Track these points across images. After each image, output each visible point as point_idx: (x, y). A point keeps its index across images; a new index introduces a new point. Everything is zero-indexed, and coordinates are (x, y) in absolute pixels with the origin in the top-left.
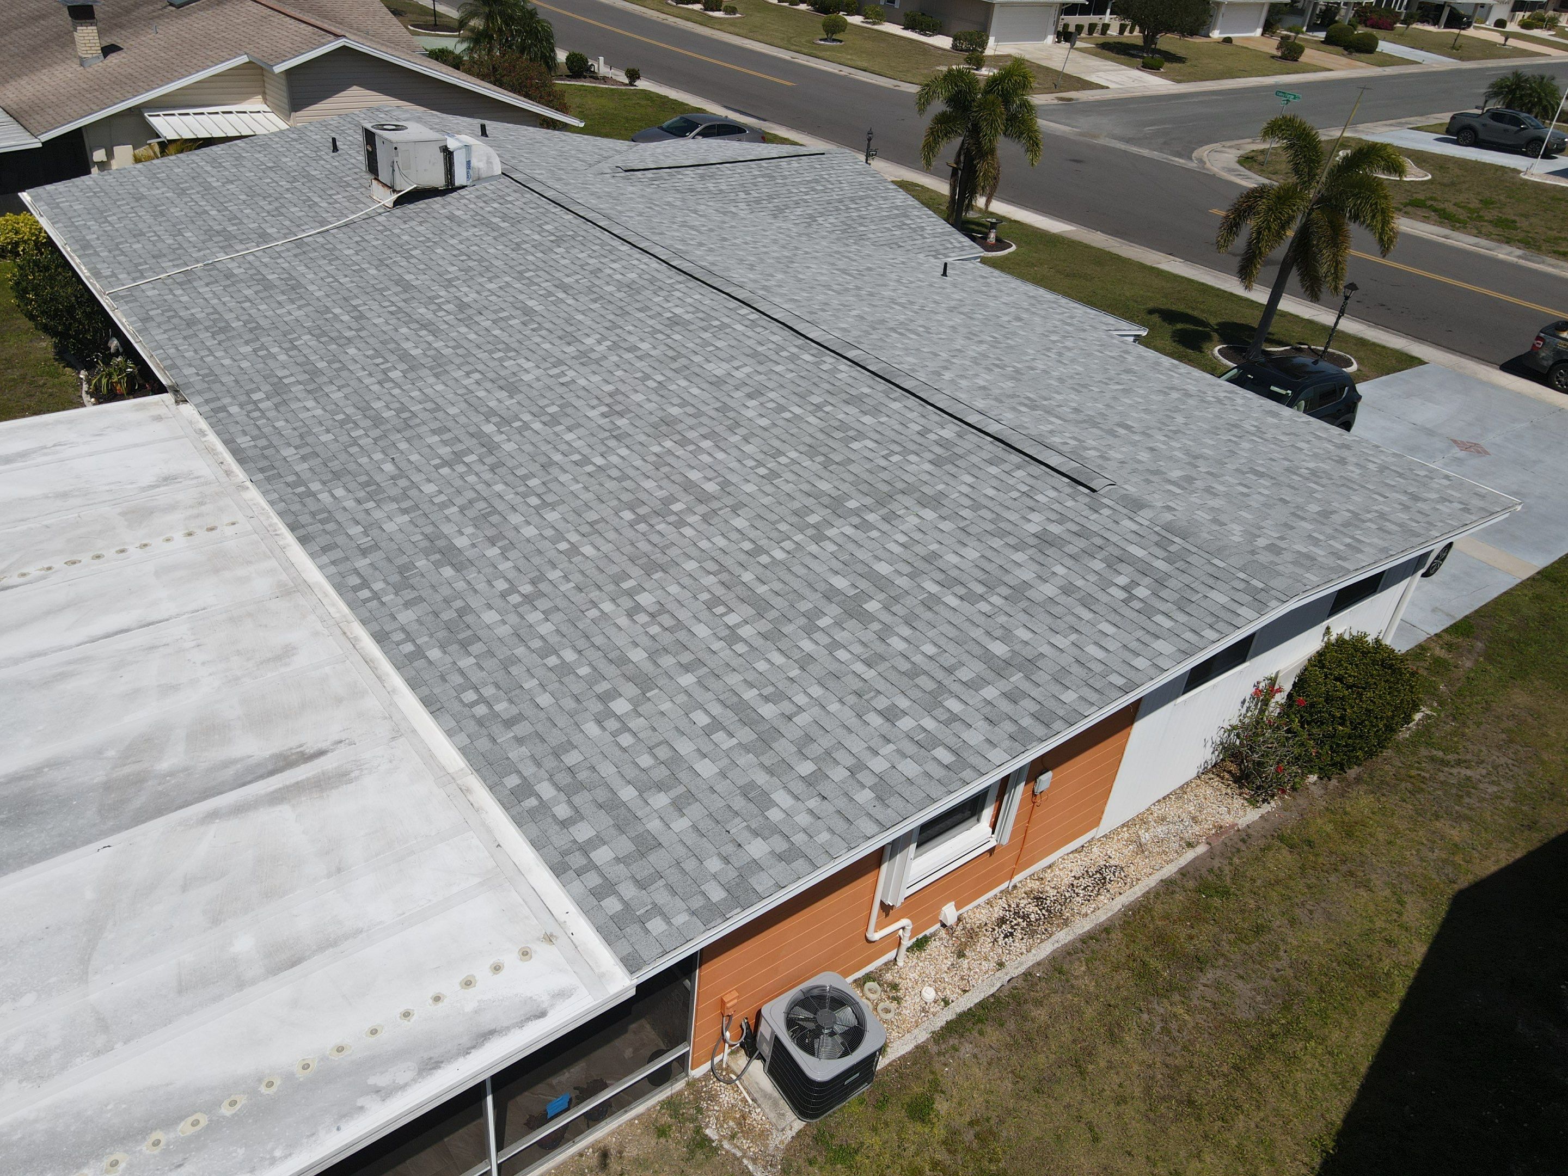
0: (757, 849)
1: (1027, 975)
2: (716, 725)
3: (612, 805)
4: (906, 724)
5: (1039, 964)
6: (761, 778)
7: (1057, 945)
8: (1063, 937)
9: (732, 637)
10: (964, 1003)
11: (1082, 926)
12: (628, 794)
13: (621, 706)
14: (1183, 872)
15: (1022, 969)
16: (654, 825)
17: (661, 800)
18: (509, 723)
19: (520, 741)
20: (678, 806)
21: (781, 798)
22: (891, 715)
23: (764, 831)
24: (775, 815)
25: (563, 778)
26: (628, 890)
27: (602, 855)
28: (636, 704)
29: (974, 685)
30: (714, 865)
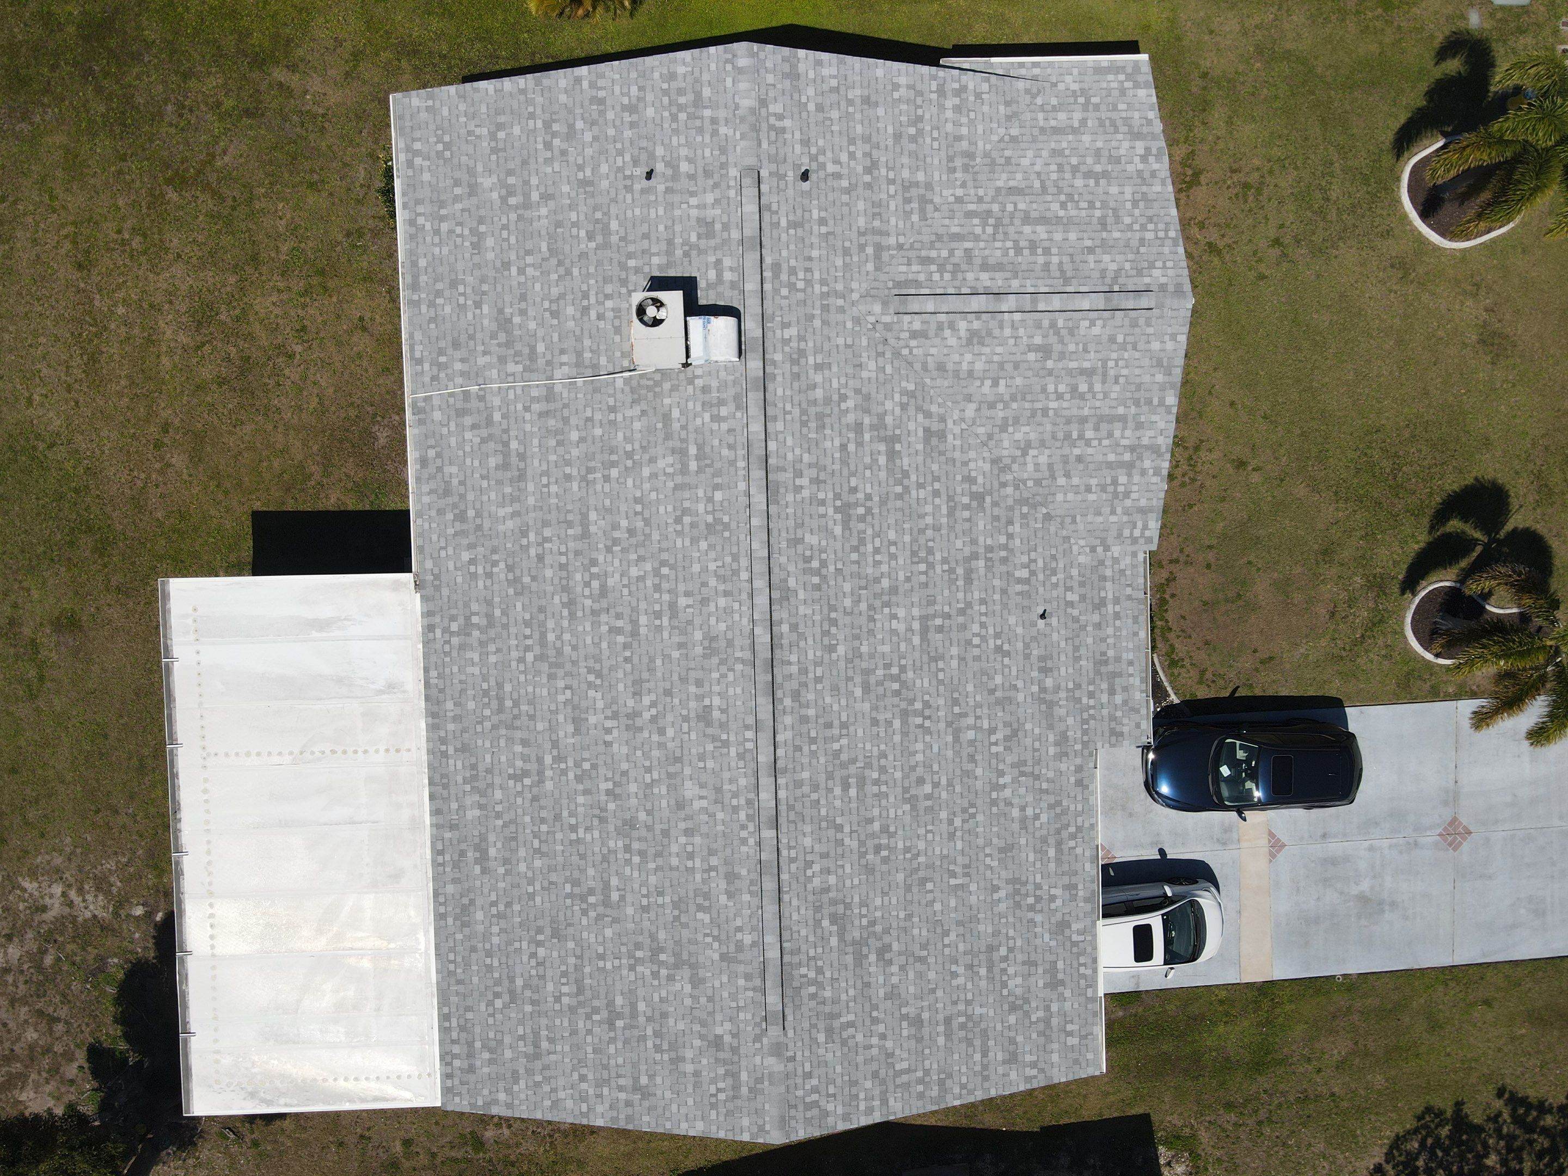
0: (502, 1096)
2: (522, 1038)
3: (470, 1044)
4: (584, 1086)
6: (522, 1071)
9: (558, 999)
12: (478, 1044)
13: (499, 1003)
16: (478, 1063)
17: (486, 1055)
18: (459, 982)
19: (457, 994)
20: (491, 1062)
21: (522, 1083)
22: (583, 1078)
23: (508, 1091)
24: (516, 1088)
25: (462, 1022)
26: (457, 1082)
27: (457, 1063)
28: (505, 1006)
29: (621, 1089)
30: (486, 1092)
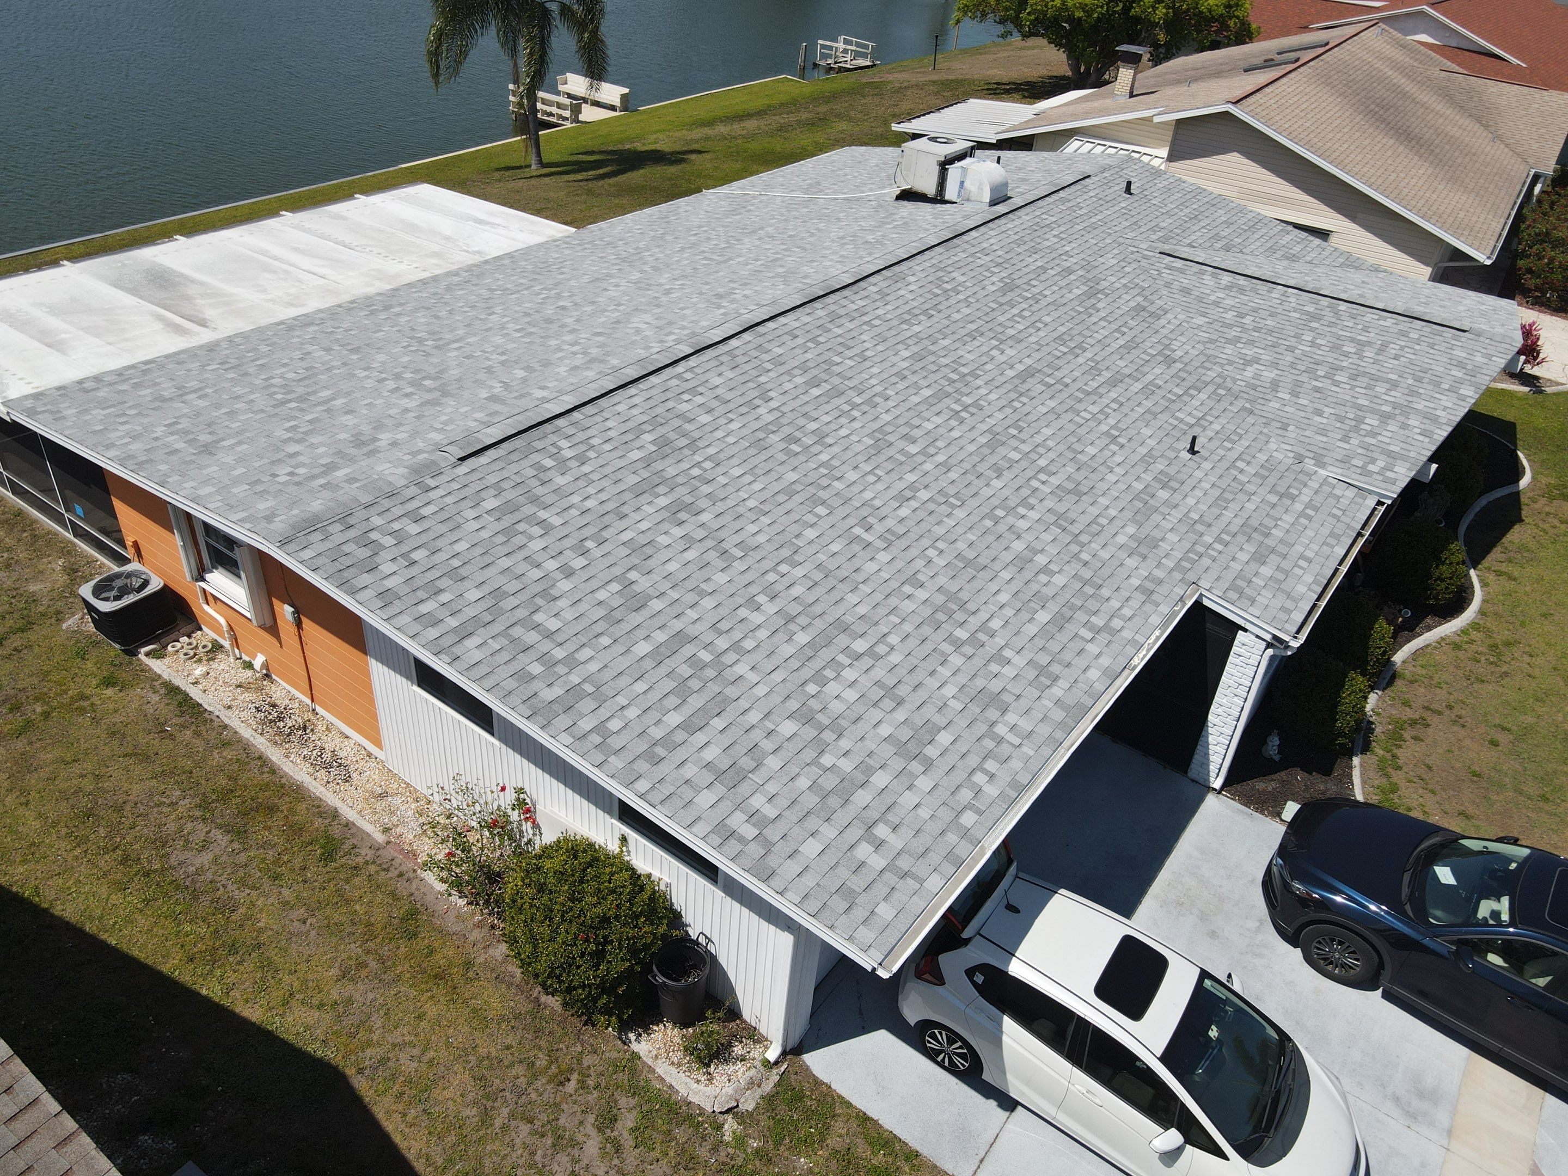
1: (225, 727)
5: (236, 732)
7: (252, 739)
8: (261, 743)
10: (195, 693)
11: (275, 755)
14: (348, 825)
15: (227, 721)
